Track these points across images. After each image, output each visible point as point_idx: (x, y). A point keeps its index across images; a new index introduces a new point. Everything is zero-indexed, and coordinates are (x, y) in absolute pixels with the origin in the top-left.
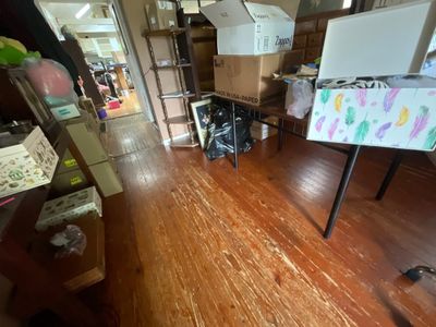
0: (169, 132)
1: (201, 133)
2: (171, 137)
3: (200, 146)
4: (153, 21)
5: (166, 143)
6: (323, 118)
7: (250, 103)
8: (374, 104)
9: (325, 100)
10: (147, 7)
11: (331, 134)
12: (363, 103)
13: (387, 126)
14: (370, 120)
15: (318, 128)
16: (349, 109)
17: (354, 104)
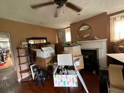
0: (21, 76)
1: (33, 74)
2: (22, 77)
3: (33, 79)
4: (20, 46)
5: (19, 80)
6: (56, 81)
7: (45, 69)
8: (64, 78)
9: (56, 77)
10: (19, 43)
11: (59, 85)
12: (63, 78)
13: (68, 82)
14: (65, 81)
15: (56, 83)
16: (61, 79)
17: (61, 78)
